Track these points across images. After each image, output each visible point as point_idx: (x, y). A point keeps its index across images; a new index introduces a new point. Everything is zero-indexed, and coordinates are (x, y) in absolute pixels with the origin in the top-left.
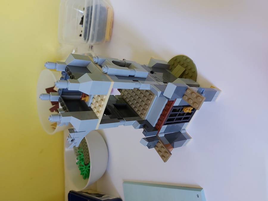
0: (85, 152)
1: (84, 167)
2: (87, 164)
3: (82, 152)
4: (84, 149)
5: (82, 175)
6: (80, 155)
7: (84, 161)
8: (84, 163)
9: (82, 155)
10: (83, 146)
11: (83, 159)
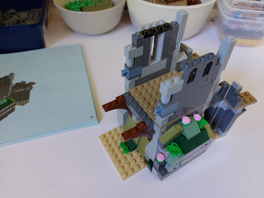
0: (95, 7)
1: (78, 6)
2: (81, 10)
3: (95, 4)
4: (99, 6)
5: (69, 3)
6: (93, 2)
7: (86, 6)
8: (83, 7)
9: (93, 5)
10: (102, 6)
11: (88, 5)
